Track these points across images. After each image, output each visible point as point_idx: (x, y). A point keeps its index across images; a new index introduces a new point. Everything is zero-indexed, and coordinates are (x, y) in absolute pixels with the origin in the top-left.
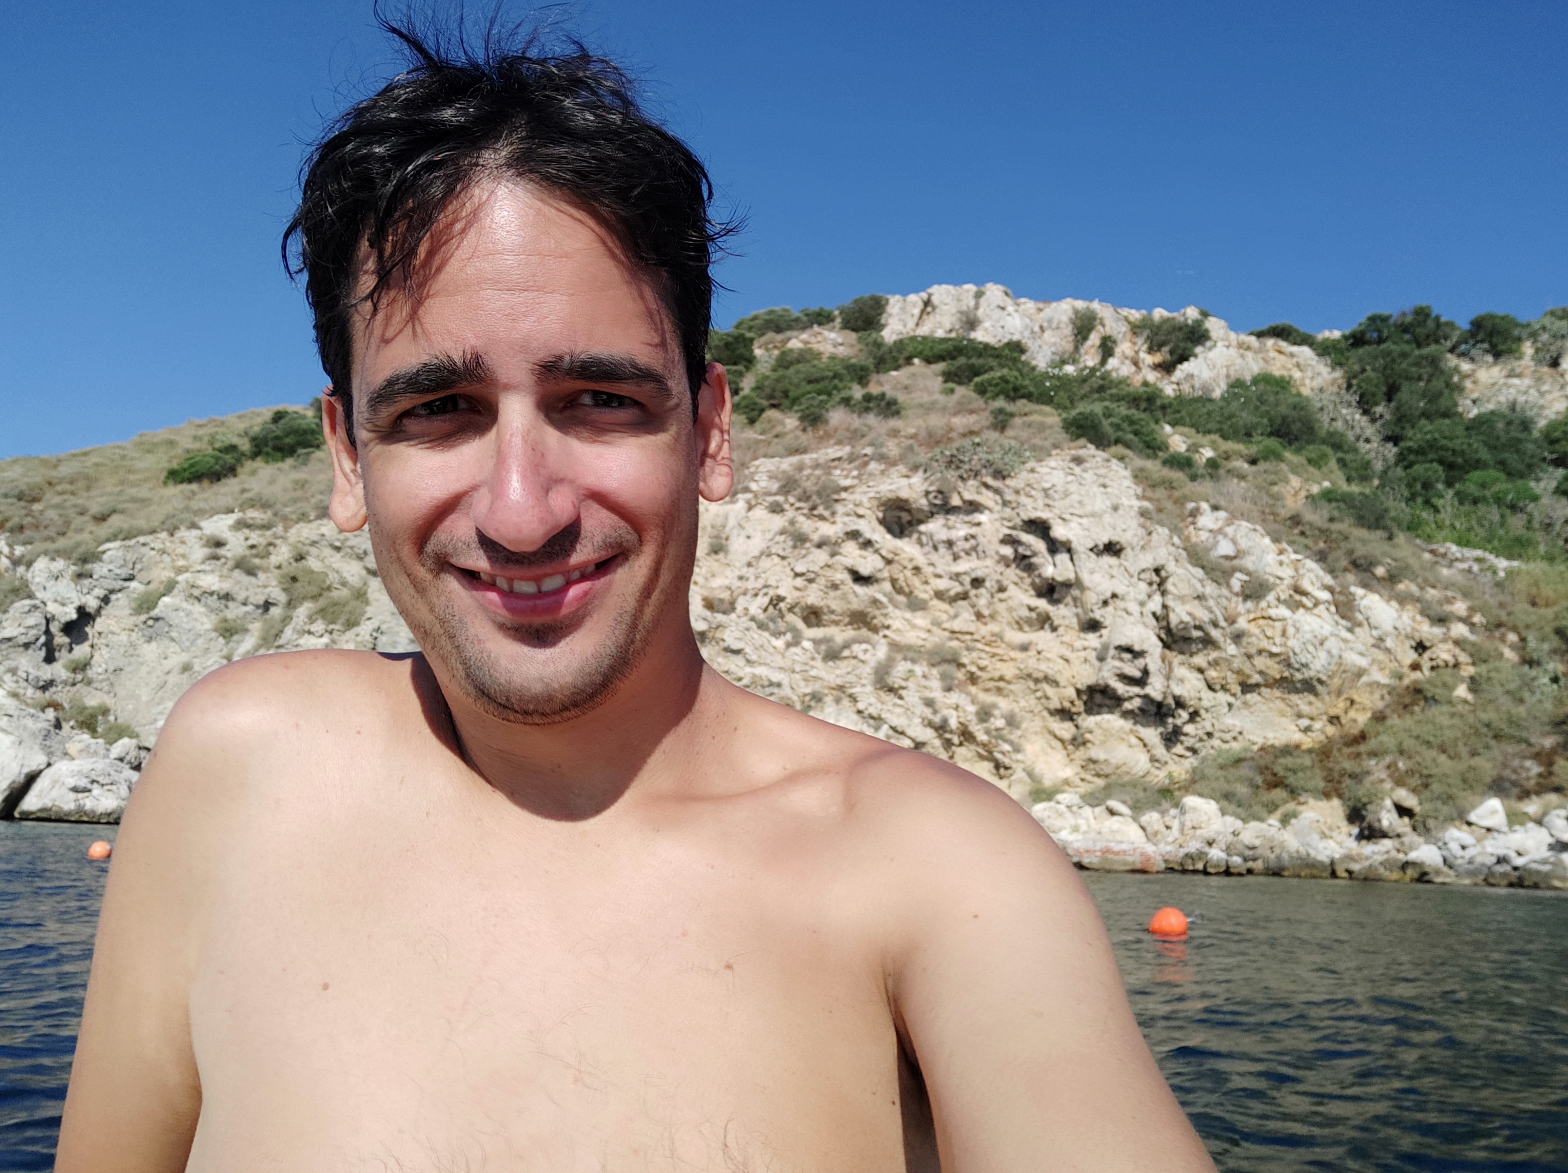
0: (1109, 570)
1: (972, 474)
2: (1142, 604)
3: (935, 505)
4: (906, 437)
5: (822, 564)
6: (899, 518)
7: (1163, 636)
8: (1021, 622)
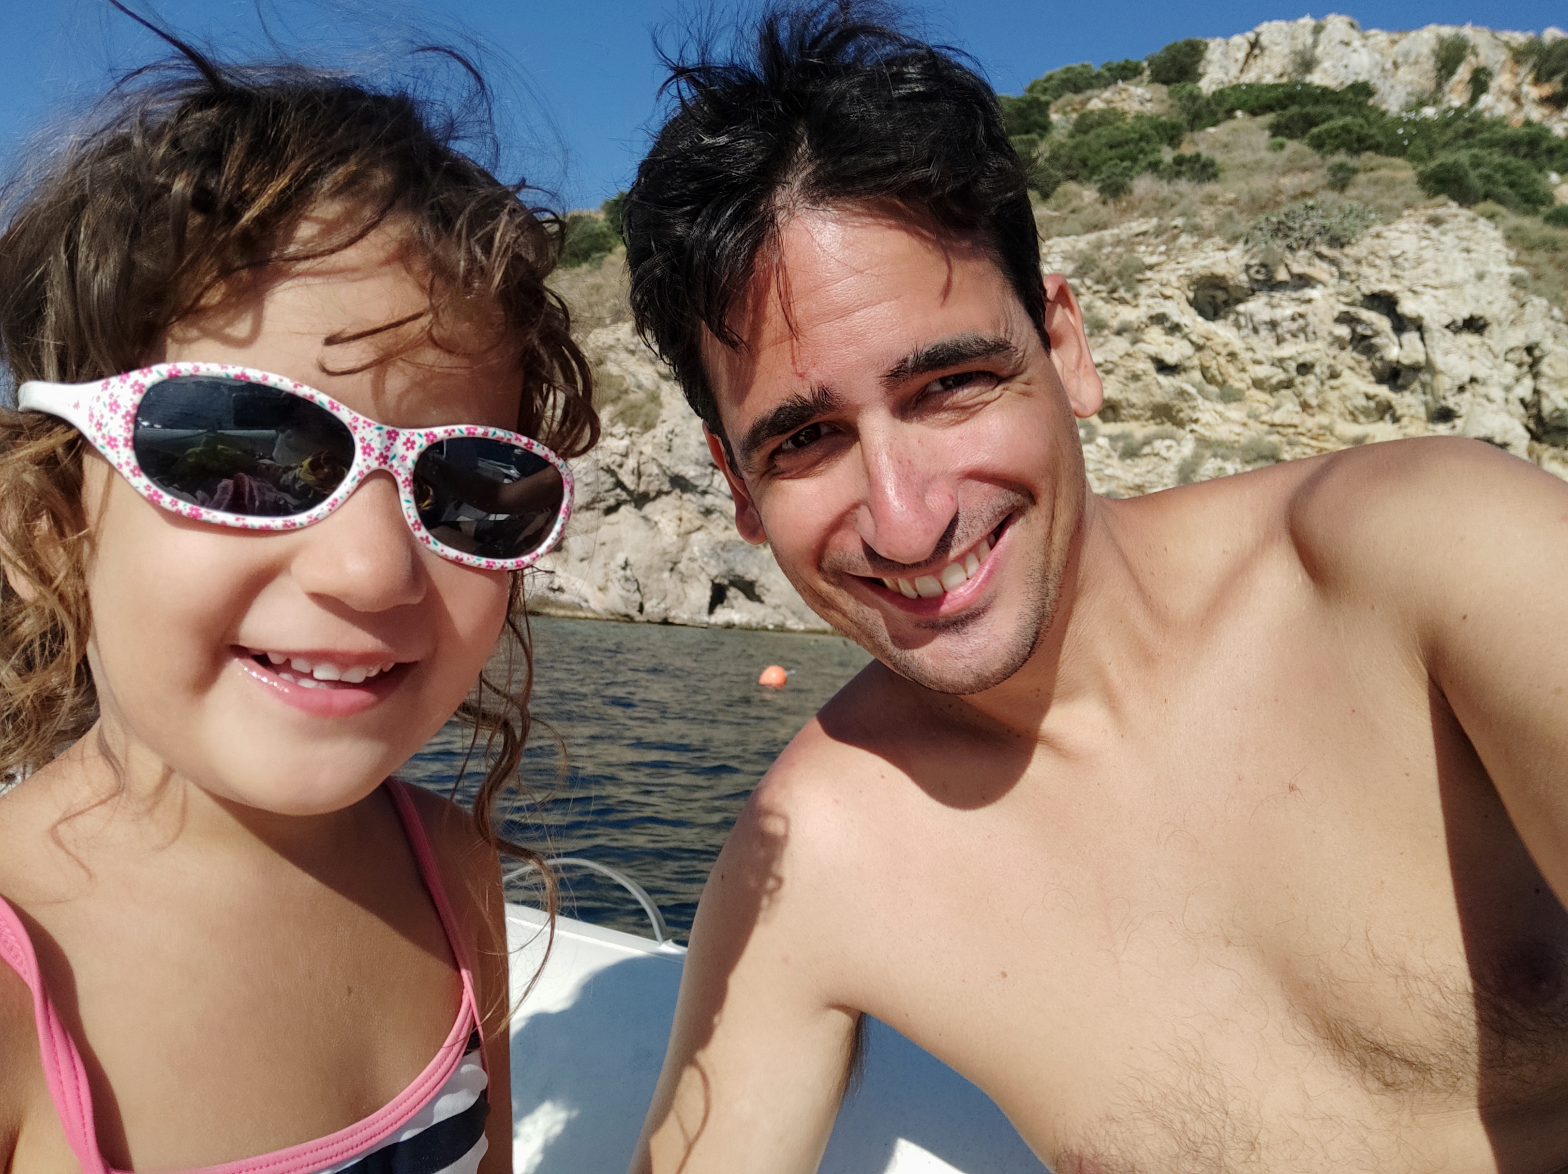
0: (1469, 350)
1: (1304, 243)
2: (1508, 389)
3: (1257, 281)
4: (1224, 204)
5: (1122, 353)
6: (1214, 297)
7: (1532, 426)
8: (1356, 413)
